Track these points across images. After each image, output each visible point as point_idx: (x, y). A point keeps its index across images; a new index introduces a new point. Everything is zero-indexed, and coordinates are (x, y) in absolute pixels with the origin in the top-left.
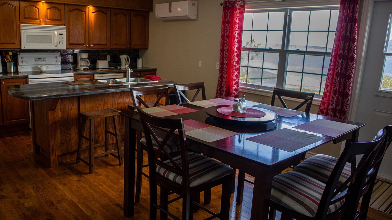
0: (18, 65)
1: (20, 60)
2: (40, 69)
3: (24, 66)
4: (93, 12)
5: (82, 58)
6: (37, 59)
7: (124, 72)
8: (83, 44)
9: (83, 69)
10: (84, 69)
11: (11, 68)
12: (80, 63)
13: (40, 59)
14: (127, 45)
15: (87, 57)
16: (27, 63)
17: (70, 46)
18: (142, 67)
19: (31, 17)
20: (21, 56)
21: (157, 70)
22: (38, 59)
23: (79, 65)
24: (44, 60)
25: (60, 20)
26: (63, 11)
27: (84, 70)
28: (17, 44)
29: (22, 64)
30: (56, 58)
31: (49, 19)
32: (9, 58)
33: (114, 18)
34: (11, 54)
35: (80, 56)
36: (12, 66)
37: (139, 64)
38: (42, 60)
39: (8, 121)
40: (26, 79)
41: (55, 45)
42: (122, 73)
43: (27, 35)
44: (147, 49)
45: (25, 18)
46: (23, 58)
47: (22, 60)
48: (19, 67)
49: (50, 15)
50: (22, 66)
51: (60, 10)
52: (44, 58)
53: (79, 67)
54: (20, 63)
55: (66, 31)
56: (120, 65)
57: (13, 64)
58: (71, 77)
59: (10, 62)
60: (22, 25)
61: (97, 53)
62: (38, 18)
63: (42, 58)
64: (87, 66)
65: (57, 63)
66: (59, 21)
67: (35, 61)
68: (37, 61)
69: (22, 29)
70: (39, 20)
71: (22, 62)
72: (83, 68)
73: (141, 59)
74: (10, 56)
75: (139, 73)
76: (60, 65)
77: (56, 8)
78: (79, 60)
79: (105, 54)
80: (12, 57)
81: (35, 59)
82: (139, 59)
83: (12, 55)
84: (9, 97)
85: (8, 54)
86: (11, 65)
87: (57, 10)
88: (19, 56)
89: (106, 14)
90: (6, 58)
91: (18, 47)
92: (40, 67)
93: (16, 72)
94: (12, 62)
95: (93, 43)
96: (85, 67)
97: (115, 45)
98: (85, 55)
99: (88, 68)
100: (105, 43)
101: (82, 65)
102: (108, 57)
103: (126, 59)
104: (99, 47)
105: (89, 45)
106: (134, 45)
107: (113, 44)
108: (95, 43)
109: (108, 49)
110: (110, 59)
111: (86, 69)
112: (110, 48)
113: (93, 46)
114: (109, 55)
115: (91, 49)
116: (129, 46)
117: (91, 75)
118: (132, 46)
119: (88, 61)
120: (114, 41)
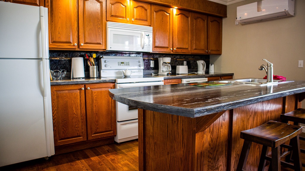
0: (101, 69)
1: (103, 64)
2: (124, 73)
3: (107, 71)
4: (176, 15)
5: (164, 63)
6: (120, 63)
7: (208, 76)
8: (168, 48)
10: (167, 73)
11: (93, 72)
12: (162, 68)
13: (123, 63)
14: (205, 50)
15: (169, 61)
16: (111, 67)
17: (155, 49)
18: (214, 73)
19: (118, 15)
20: (105, 60)
22: (122, 63)
23: (161, 70)
24: (127, 64)
25: (146, 20)
26: (148, 11)
27: (167, 75)
28: (103, 45)
29: (106, 68)
30: (139, 63)
31: (136, 19)
32: (92, 60)
33: (194, 22)
34: (94, 56)
35: (163, 61)
36: (95, 70)
37: (212, 70)
38: (125, 65)
39: (92, 135)
40: (114, 84)
41: (142, 47)
42: (206, 77)
43: (113, 34)
44: (220, 54)
45: (112, 16)
46: (106, 62)
47: (105, 64)
48: (102, 71)
49: (137, 14)
50: (105, 71)
51: (146, 10)
52: (127, 62)
53: (161, 72)
54: (103, 67)
55: (153, 32)
56: (197, 71)
57: (96, 67)
58: (160, 81)
59: (93, 65)
60: (108, 23)
62: (125, 17)
63: (126, 62)
65: (140, 68)
66: (146, 22)
67: (119, 65)
68: (120, 65)
69: (109, 27)
70: (126, 18)
71: (105, 66)
72: (166, 73)
73: (213, 65)
74: (94, 59)
76: (142, 70)
77: (142, 7)
78: (161, 64)
79: (182, 60)
80: (95, 60)
81: (118, 63)
82: (211, 65)
83: (96, 57)
84: (94, 106)
85: (92, 57)
86: (93, 69)
87: (143, 9)
88: (102, 59)
89: (188, 17)
90: (89, 61)
91: (103, 48)
92: (124, 72)
93: (99, 77)
94: (95, 66)
95: (177, 47)
96: (168, 72)
97: (195, 49)
98: (168, 60)
99: (170, 73)
100: (187, 47)
101: (164, 70)
102: (185, 62)
103: (202, 64)
104: (181, 51)
105: (173, 48)
106: (211, 50)
107: (194, 49)
108: (178, 47)
109: (189, 53)
110: (186, 64)
111: (169, 74)
112: (191, 53)
113: (176, 49)
114: (185, 61)
115: (174, 53)
116: (207, 51)
117: (179, 80)
118: (209, 52)
119: (169, 66)
120: (194, 45)
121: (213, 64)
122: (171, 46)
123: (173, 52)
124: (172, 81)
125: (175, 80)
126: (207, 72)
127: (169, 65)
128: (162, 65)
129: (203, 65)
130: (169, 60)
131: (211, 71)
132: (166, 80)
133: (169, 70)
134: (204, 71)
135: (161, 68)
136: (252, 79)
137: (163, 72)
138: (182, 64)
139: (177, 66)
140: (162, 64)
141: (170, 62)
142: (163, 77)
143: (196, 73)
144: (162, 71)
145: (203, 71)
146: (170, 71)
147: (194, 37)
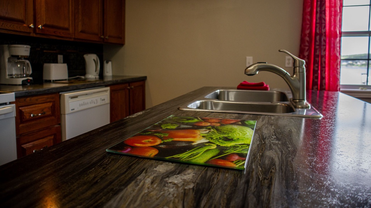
5: (13, 56)
7: (110, 83)
8: (22, 22)
9: (21, 83)
10: (23, 81)
12: (9, 69)
14: (99, 35)
15: (27, 54)
21: (148, 78)
27: (24, 84)
35: (10, 53)
42: (106, 86)
44: (122, 45)
53: (7, 77)
56: (84, 74)
58: (6, 103)
61: (39, 49)
64: (27, 76)
72: (20, 81)
73: (110, 63)
75: (128, 85)
78: (7, 60)
79: (55, 52)
82: (107, 62)
95: (44, 23)
96: (24, 77)
97: (82, 32)
98: (23, 50)
99: (31, 80)
100: (66, 26)
101: (14, 73)
102: (60, 57)
103: (94, 60)
104: (54, 32)
105: (35, 25)
106: (109, 36)
107: (80, 30)
108: (48, 23)
109: (71, 38)
110: (62, 61)
111: (29, 83)
112: (75, 38)
113: (43, 28)
114: (60, 54)
115: (38, 36)
116: (102, 37)
117: (53, 96)
118: (106, 39)
119: (28, 64)
120: (80, 23)
121: (110, 61)
122: (31, 18)
123: (36, 34)
124: (37, 100)
125: (45, 96)
126: (101, 75)
127: (28, 61)
128: (9, 61)
129: (96, 63)
130: (25, 51)
131: (107, 72)
132: (22, 99)
133: (28, 73)
134: (97, 73)
135: (5, 69)
136: (221, 90)
137: (13, 78)
138: (55, 61)
139: (46, 65)
140: (9, 59)
141: (29, 56)
142: (14, 93)
143: (83, 77)
144: (9, 75)
145: (95, 73)
146: (30, 76)
147: (80, 7)
